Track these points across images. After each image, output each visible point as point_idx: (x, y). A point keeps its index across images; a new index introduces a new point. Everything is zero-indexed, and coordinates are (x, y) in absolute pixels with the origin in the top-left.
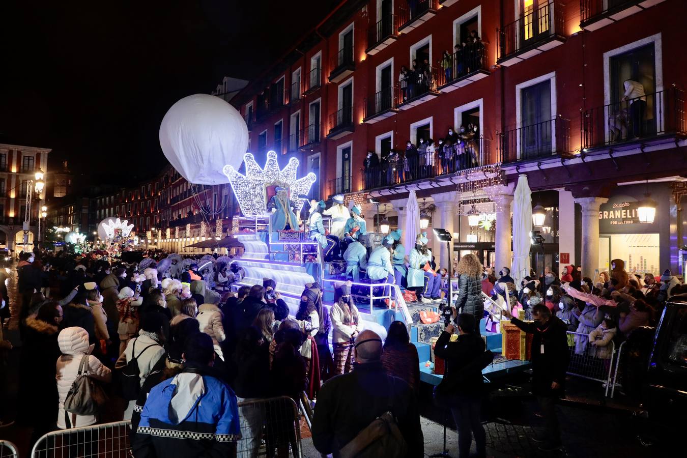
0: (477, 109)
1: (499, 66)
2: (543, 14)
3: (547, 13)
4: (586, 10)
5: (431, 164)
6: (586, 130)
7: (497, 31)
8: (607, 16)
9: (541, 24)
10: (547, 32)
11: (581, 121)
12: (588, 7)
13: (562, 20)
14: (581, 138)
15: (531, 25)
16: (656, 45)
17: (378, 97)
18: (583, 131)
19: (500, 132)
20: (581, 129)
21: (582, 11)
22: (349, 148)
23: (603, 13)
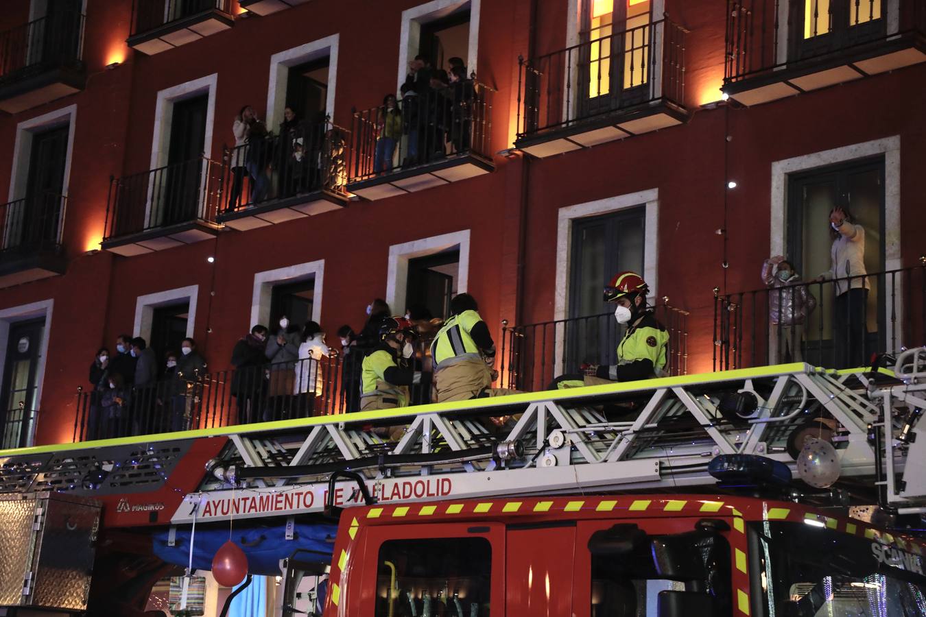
0: (452, 255)
1: (518, 152)
2: (638, 43)
3: (646, 43)
4: (738, 54)
5: (312, 391)
6: (725, 342)
7: (521, 63)
8: (784, 77)
9: (632, 69)
10: (644, 88)
11: (715, 320)
12: (742, 48)
13: (681, 67)
14: (715, 359)
15: (606, 64)
16: (888, 162)
17: (156, 181)
18: (718, 344)
19: (512, 325)
20: (715, 340)
21: (728, 54)
22: (41, 321)
23: (775, 69)
